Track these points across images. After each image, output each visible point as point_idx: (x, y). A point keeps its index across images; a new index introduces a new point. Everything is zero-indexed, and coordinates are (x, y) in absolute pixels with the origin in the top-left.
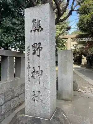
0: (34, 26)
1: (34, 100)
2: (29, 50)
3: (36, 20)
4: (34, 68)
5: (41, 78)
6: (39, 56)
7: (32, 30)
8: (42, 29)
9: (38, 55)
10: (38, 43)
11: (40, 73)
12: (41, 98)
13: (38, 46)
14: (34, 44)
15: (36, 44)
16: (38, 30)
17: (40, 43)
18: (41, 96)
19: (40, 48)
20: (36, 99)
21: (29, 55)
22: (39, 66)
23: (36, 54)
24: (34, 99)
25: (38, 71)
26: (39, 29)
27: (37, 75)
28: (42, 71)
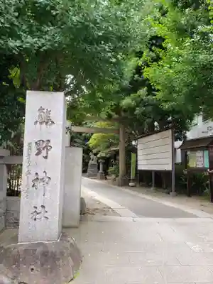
0: (40, 116)
1: (35, 219)
2: (30, 148)
3: (43, 109)
4: (37, 174)
5: (48, 188)
6: (46, 157)
7: (37, 122)
8: (53, 122)
10: (45, 140)
11: (47, 181)
12: (46, 215)
13: (45, 144)
14: (39, 141)
15: (43, 141)
16: (47, 123)
17: (49, 141)
18: (46, 212)
19: (48, 148)
20: (38, 216)
21: (29, 155)
22: (44, 172)
23: (41, 155)
24: (34, 217)
25: (43, 178)
26: (48, 121)
27: (42, 184)
28: (49, 178)
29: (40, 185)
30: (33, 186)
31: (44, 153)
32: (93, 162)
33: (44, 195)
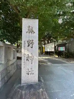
0: (29, 30)
1: (28, 74)
2: (25, 43)
3: (30, 26)
4: (28, 55)
7: (27, 32)
8: (34, 32)
14: (29, 40)
15: (30, 41)
17: (33, 40)
19: (32, 43)
22: (31, 54)
23: (30, 46)
30: (27, 60)
33: (32, 64)
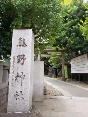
0: (20, 42)
2: (14, 59)
3: (21, 39)
4: (17, 73)
5: (24, 81)
7: (18, 45)
9: (22, 63)
10: (22, 55)
11: (23, 77)
12: (22, 96)
13: (22, 57)
14: (19, 55)
16: (23, 46)
17: (24, 55)
18: (23, 95)
19: (24, 59)
20: (18, 97)
21: (14, 63)
22: (22, 72)
23: (20, 63)
24: (16, 98)
25: (21, 76)
28: (24, 75)
29: (19, 79)
30: (16, 80)
31: (21, 62)
32: (51, 70)
33: (21, 85)
